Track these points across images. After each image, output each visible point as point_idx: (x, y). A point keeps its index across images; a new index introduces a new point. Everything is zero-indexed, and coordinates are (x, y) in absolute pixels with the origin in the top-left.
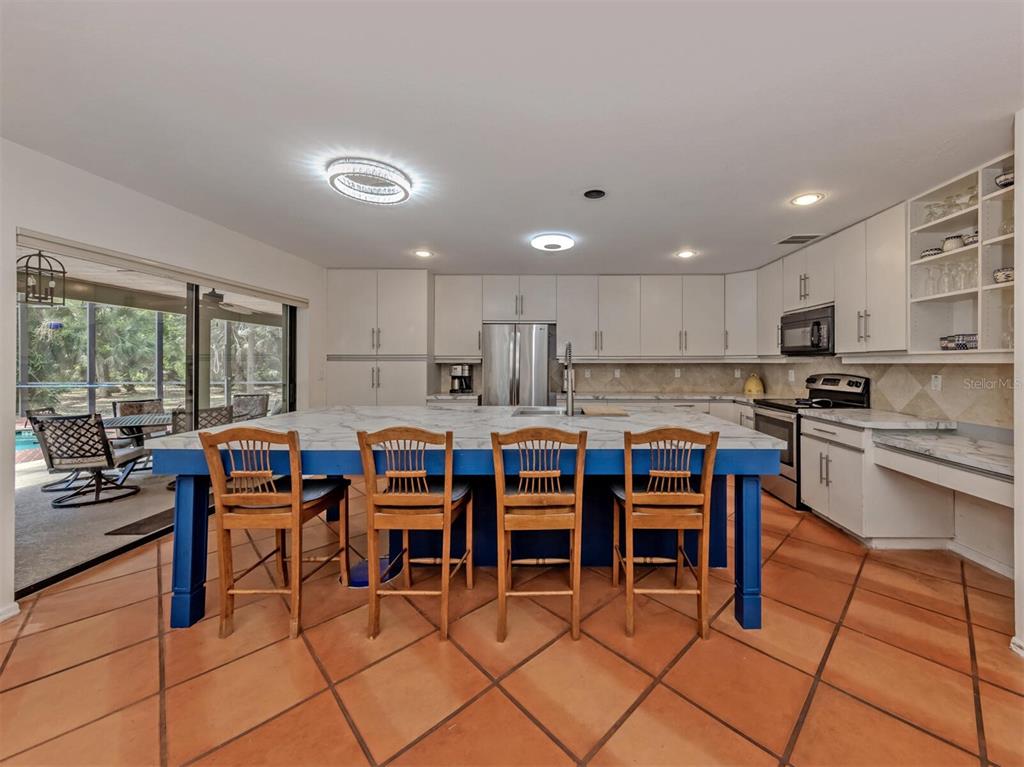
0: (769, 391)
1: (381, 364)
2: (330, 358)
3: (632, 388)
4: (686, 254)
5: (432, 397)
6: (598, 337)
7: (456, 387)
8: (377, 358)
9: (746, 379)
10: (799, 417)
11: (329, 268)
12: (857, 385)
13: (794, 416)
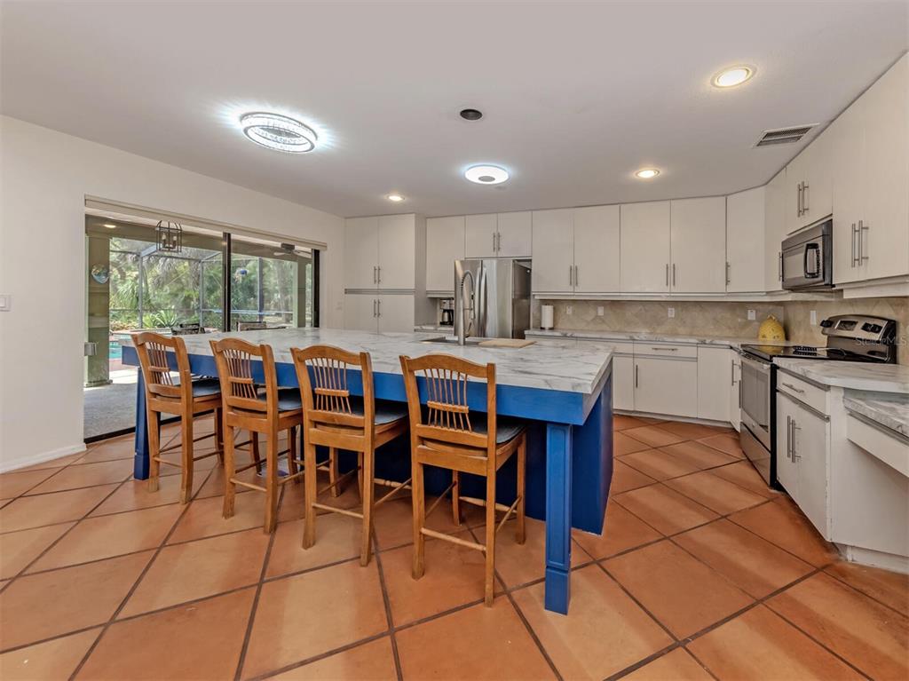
0: (792, 337)
1: (380, 297)
2: (347, 291)
3: (618, 328)
4: (647, 174)
5: (418, 327)
6: (574, 272)
7: (446, 320)
8: (378, 292)
9: (761, 320)
10: (774, 369)
11: (346, 218)
12: (876, 329)
13: (767, 366)
